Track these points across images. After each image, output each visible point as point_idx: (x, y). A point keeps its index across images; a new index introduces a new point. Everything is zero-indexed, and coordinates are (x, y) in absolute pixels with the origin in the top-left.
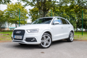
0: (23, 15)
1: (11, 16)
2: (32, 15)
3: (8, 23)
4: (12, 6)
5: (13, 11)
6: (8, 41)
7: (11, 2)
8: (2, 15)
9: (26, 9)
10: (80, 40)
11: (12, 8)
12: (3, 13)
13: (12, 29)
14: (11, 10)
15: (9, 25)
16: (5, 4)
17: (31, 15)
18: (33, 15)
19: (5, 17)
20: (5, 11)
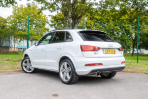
0: (40, 24)
1: (20, 26)
2: (56, 25)
3: (15, 38)
4: (21, 9)
5: (22, 18)
6: (5, 72)
7: (16, 3)
8: (4, 24)
9: (45, 15)
10: (130, 72)
11: (21, 14)
12: (6, 22)
13: (22, 48)
14: (20, 16)
15: (15, 43)
16: (7, 6)
17: (54, 25)
18: (58, 25)
19: (8, 29)
20: (9, 18)
